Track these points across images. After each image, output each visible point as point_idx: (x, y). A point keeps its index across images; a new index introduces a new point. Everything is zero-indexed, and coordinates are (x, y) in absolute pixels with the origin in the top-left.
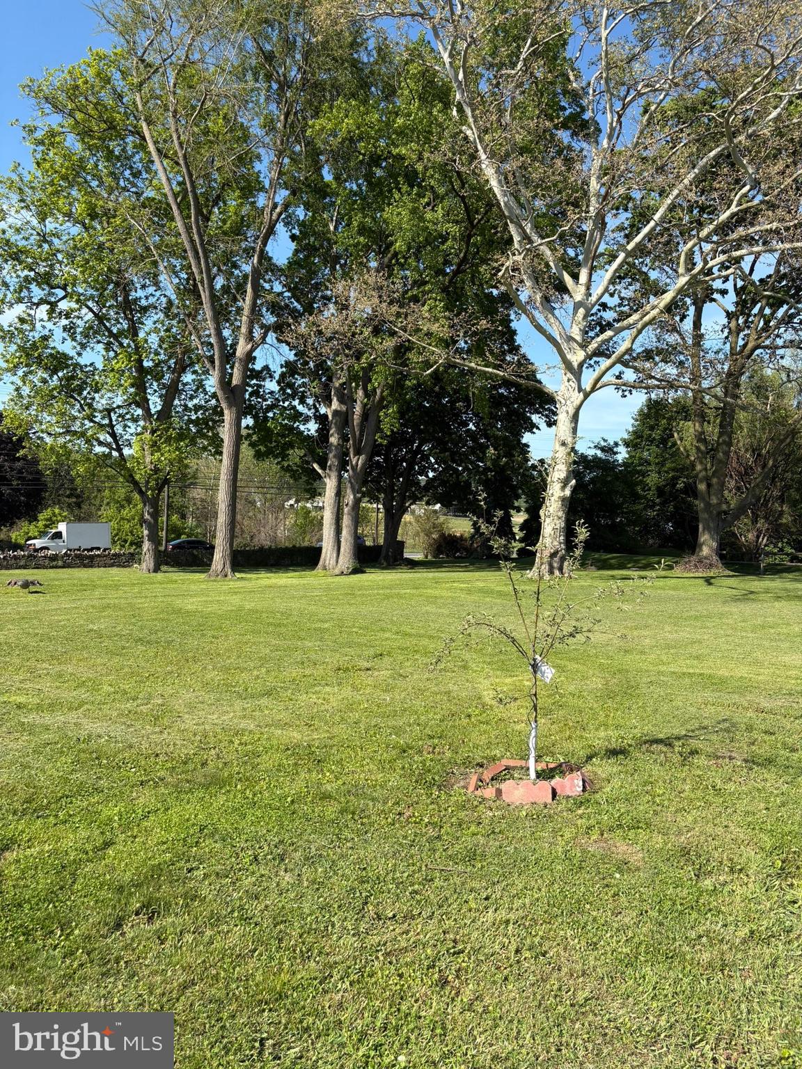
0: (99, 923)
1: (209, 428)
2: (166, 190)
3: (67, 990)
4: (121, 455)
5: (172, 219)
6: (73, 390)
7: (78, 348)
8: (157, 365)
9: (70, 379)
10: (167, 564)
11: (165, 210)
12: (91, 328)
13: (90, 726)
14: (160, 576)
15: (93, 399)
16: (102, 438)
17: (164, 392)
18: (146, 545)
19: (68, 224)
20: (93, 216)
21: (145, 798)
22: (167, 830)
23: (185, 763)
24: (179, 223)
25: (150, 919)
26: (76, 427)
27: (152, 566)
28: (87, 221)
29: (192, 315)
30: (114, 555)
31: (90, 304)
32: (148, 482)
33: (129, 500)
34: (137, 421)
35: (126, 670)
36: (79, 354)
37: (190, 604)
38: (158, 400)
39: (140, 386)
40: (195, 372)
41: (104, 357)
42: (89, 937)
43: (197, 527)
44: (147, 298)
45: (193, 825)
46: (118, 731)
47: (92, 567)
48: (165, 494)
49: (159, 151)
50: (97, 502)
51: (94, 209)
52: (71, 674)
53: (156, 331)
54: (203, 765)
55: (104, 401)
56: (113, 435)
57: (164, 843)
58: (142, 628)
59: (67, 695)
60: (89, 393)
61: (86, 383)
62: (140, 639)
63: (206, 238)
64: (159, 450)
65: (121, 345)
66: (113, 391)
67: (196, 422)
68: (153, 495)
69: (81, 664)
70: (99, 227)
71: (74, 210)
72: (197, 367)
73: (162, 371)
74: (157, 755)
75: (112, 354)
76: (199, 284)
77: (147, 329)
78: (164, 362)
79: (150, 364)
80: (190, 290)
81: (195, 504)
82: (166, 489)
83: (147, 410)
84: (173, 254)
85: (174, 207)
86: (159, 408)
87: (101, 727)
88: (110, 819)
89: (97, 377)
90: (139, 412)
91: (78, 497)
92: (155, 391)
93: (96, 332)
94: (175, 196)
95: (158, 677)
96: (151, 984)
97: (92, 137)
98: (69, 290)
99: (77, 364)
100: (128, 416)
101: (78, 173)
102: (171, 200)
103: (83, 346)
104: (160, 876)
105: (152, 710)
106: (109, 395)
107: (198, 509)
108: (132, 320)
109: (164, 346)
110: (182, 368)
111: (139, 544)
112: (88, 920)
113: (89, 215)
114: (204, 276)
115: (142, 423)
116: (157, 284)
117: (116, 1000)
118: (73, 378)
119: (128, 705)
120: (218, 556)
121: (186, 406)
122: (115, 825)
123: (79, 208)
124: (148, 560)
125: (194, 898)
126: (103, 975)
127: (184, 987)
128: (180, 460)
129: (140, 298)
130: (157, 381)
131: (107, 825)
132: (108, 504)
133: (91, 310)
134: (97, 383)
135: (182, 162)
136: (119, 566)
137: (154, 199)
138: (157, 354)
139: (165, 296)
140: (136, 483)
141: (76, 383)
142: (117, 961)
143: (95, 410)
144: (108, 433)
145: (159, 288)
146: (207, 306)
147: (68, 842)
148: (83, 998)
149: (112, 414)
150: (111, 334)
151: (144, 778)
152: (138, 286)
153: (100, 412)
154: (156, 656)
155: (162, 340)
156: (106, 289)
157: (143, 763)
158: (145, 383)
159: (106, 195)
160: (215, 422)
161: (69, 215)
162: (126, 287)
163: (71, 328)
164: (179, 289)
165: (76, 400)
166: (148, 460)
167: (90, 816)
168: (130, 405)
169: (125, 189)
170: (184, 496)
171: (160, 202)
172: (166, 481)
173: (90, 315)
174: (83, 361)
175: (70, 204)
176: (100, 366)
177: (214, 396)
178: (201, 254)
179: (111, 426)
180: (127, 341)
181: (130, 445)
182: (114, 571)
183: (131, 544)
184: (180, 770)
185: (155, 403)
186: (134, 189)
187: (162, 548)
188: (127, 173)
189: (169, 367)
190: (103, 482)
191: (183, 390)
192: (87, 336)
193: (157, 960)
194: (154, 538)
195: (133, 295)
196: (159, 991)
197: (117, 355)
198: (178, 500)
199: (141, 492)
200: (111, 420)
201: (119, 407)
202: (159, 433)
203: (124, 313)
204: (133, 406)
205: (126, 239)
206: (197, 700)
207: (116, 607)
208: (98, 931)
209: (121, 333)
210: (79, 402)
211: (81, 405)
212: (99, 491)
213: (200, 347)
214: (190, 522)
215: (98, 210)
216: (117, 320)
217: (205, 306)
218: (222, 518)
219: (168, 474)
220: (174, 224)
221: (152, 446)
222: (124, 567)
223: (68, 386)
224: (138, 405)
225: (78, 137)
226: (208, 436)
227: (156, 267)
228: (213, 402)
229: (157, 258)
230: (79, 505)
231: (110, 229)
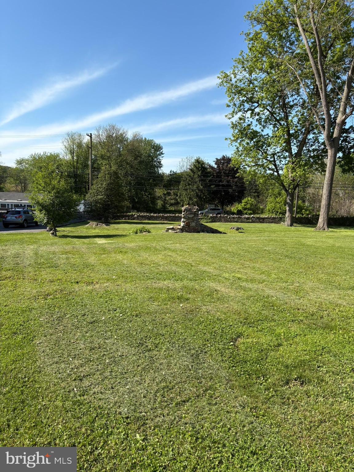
0: (279, 379)
1: (319, 159)
2: (306, 47)
3: (267, 405)
4: (278, 174)
5: (308, 60)
6: (259, 147)
7: (262, 128)
8: (296, 132)
9: (258, 142)
10: (296, 223)
11: (305, 57)
12: (268, 118)
13: (268, 292)
14: (293, 228)
15: (267, 150)
16: (270, 167)
17: (299, 144)
18: (288, 214)
19: (261, 74)
20: (271, 68)
21: (295, 328)
22: (307, 345)
23: (312, 315)
24: (311, 62)
25: (302, 384)
26: (260, 163)
27: (289, 223)
28: (269, 71)
29: (315, 106)
30: (273, 218)
31: (268, 108)
32: (289, 186)
33: (280, 194)
34: (286, 158)
35: (282, 269)
36: (262, 131)
37: (309, 242)
38: (296, 148)
39: (288, 142)
40: (314, 133)
41: (273, 130)
42: (274, 384)
43: (310, 206)
44: (293, 101)
45: (319, 345)
46: (280, 295)
47: (263, 223)
48: (297, 191)
49: (304, 30)
50: (266, 195)
51: (272, 64)
52: (259, 268)
53: (297, 115)
54: (321, 318)
55: (272, 151)
56: (275, 165)
57: (305, 351)
58: (287, 251)
59: (258, 277)
60: (266, 147)
61: (265, 143)
62: (287, 256)
63: (324, 67)
64: (295, 171)
65: (280, 124)
66: (276, 146)
67: (313, 157)
68: (291, 191)
69: (263, 264)
70: (274, 72)
71: (263, 67)
72: (315, 131)
73: (299, 134)
74: (298, 309)
75: (276, 129)
76: (320, 89)
77: (292, 115)
78: (300, 130)
79: (293, 131)
80: (315, 94)
81: (309, 196)
82: (297, 189)
83: (291, 153)
84: (307, 78)
85: (310, 55)
86: (296, 151)
87: (273, 292)
88: (280, 334)
89: (269, 140)
90: (287, 154)
91: (258, 193)
92: (295, 144)
93: (270, 120)
94: (310, 49)
95: (296, 274)
96: (305, 415)
97: (273, 31)
98: (260, 103)
99: (262, 135)
100: (282, 156)
101: (266, 49)
102: (308, 51)
103: (264, 127)
104: (304, 366)
105: (295, 288)
106: (274, 147)
107: (311, 198)
108: (286, 112)
109: (300, 122)
110: (308, 132)
111: (284, 213)
112: (274, 376)
113: (270, 67)
114: (323, 85)
115: (288, 159)
116: (298, 93)
117: (289, 417)
118: (259, 141)
119: (284, 284)
120: (321, 220)
121: (309, 150)
122: (282, 337)
123: (266, 65)
124: (288, 221)
125: (322, 381)
126: (283, 403)
127: (321, 422)
128: (304, 175)
129: (290, 101)
130: (296, 139)
131: (278, 336)
132: (271, 196)
133: (268, 110)
134: (269, 142)
135: (314, 32)
136: (275, 223)
137: (300, 53)
138: (297, 127)
139: (302, 99)
140: (284, 186)
141: (261, 143)
142: (289, 399)
143: (268, 155)
144: (273, 164)
145: (299, 95)
146: (323, 100)
147: (263, 340)
148: (275, 411)
149: (275, 156)
150: (277, 120)
151: (293, 319)
152: (290, 96)
153: (270, 155)
154: (294, 264)
155: (299, 120)
156: (275, 100)
157: (292, 312)
158: (290, 141)
159: (278, 57)
160: (322, 156)
161: (261, 69)
162: (283, 97)
163: (260, 119)
164: (309, 94)
165: (260, 151)
166: (290, 176)
167: (272, 331)
168: (283, 151)
169: (286, 52)
170: (304, 191)
171: (302, 54)
172: (298, 185)
173: (268, 112)
174: (263, 133)
175: (262, 64)
176: (271, 135)
177: (323, 143)
178: (322, 75)
179: (275, 161)
180: (283, 122)
181: (282, 169)
182: (273, 225)
183: (280, 213)
184: (310, 318)
185: (295, 150)
186: (291, 51)
187: (294, 216)
188: (288, 44)
189: (302, 132)
190: (269, 186)
191: (308, 142)
192: (266, 122)
193: (307, 405)
194: (291, 211)
195: (287, 100)
196: (309, 420)
197: (278, 129)
198: (302, 194)
199: (286, 190)
200: (274, 159)
201: (278, 152)
202: (295, 163)
203: (283, 110)
204: (284, 152)
205: (286, 75)
206: (315, 286)
207: (275, 241)
208: (279, 383)
209: (281, 119)
210: (261, 151)
211: (262, 153)
212: (267, 190)
213: (318, 121)
214: (307, 204)
215: (274, 64)
216: (279, 113)
217: (322, 100)
218: (324, 202)
219: (299, 182)
220: (309, 63)
221: (292, 169)
222: (277, 223)
223: (257, 145)
224: (287, 151)
225: (267, 33)
226: (319, 163)
227: (299, 85)
228: (323, 147)
229: (300, 81)
230: (258, 196)
231: (279, 72)
